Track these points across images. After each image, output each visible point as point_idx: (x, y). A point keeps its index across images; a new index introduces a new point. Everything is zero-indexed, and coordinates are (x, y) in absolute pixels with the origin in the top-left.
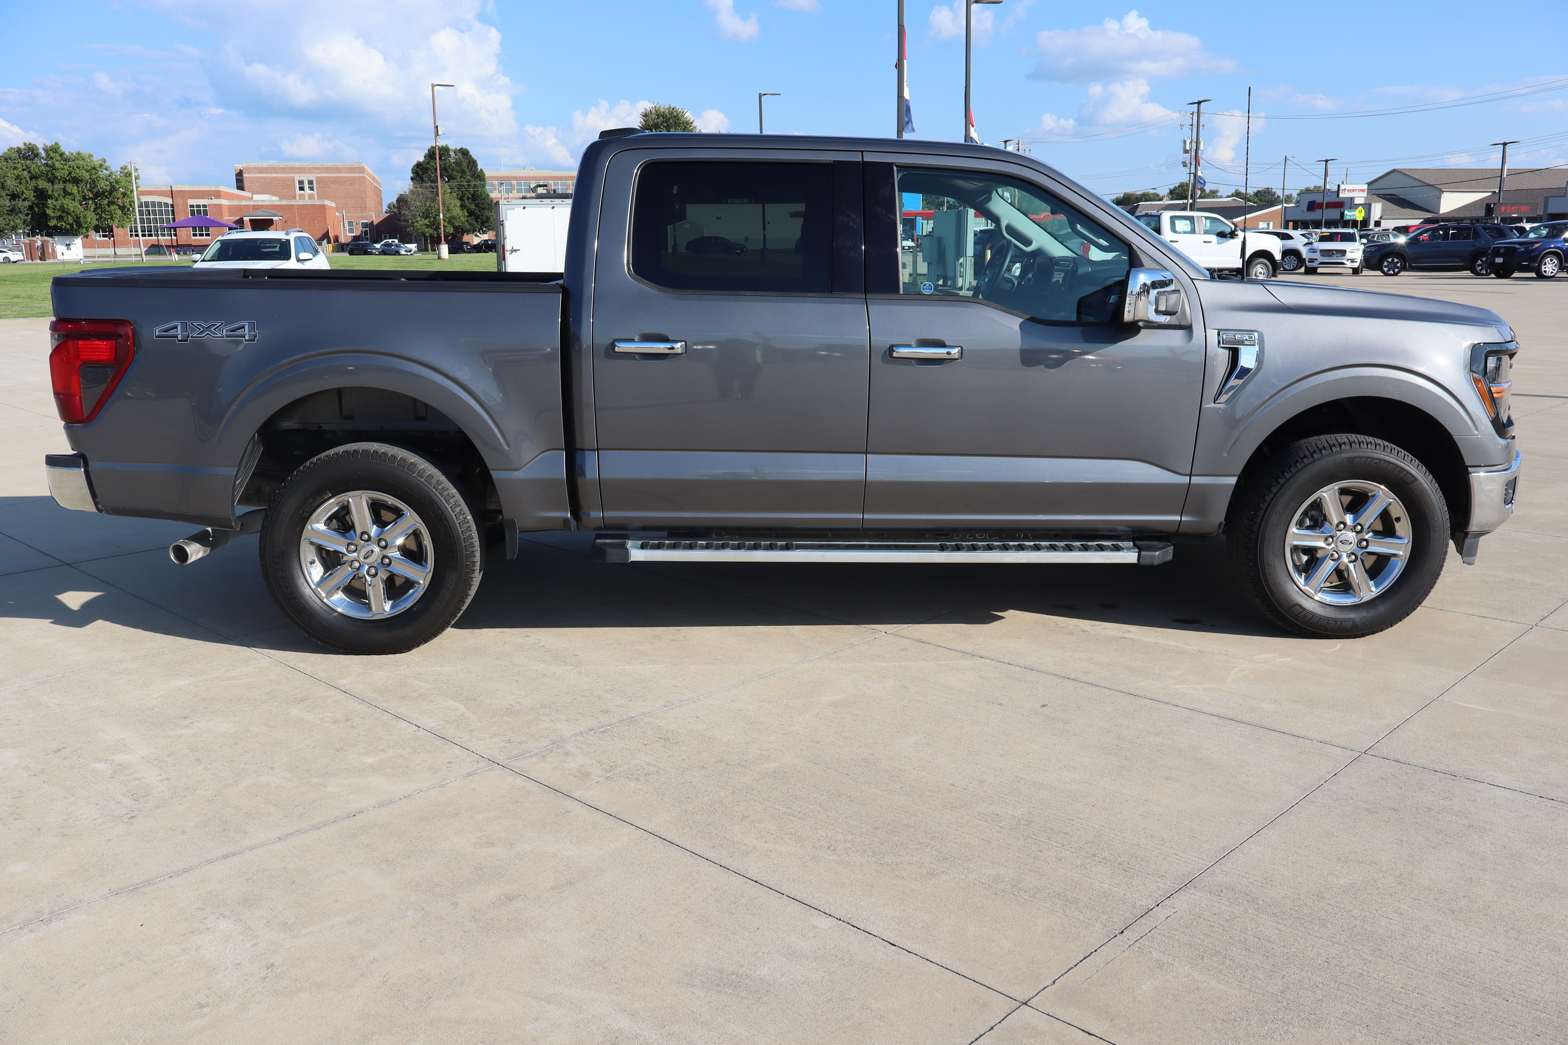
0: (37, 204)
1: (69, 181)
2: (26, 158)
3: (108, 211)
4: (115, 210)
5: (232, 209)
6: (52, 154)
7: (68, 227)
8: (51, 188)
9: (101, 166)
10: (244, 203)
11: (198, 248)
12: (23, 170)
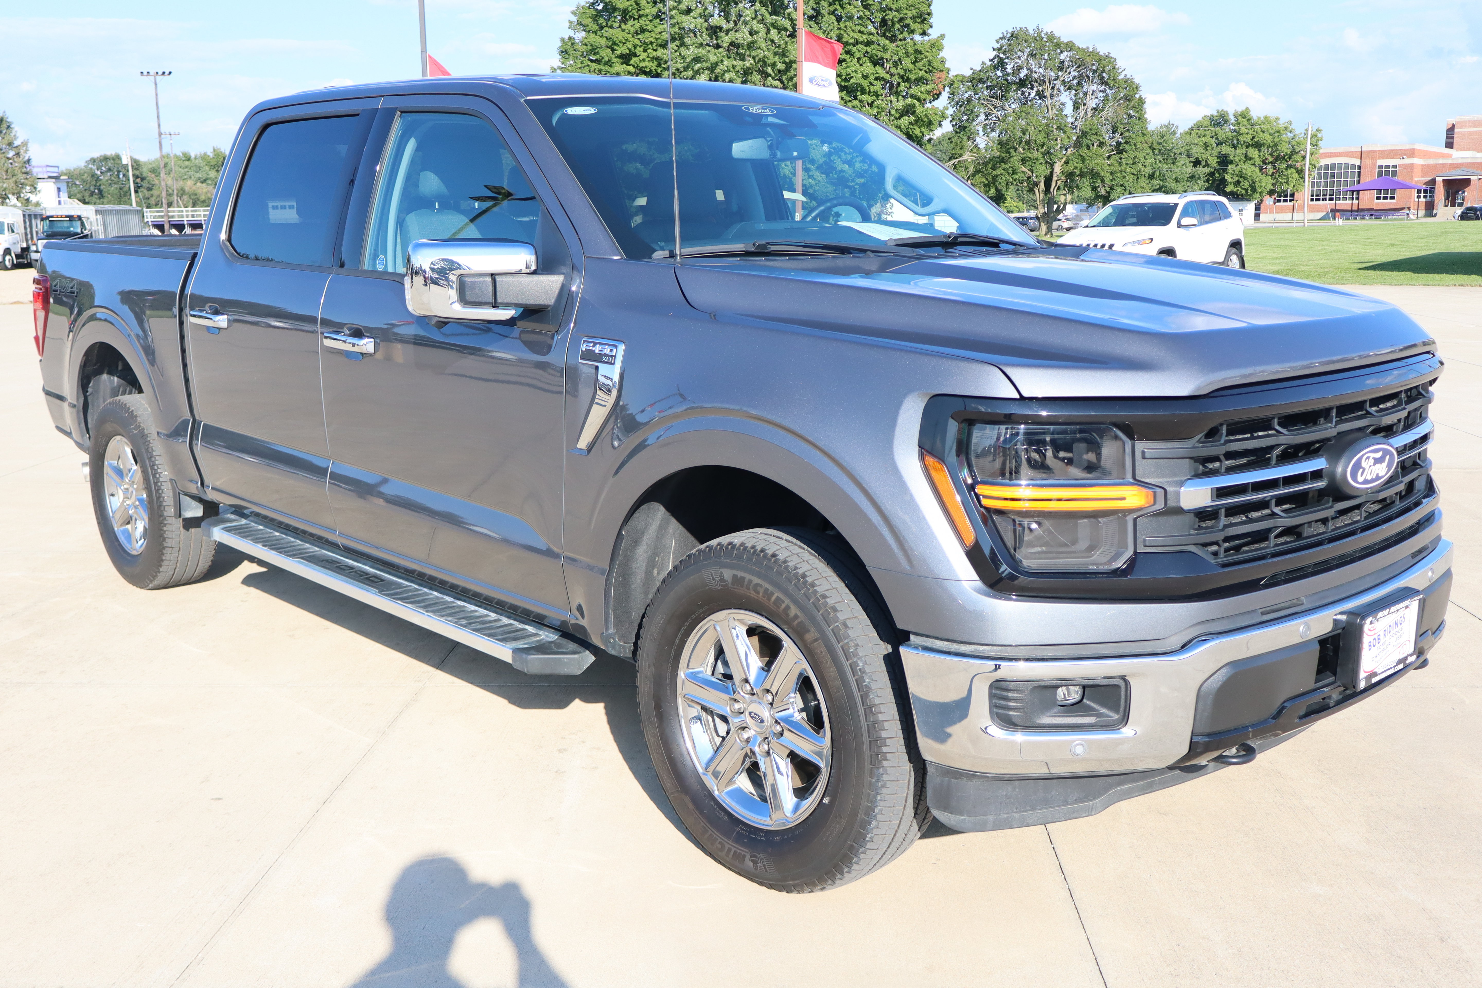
0: (1218, 171)
1: (1252, 145)
2: (1217, 124)
3: (1285, 175)
4: (1292, 174)
5: (1425, 168)
6: (1240, 119)
7: (1243, 192)
8: (1233, 153)
9: (1286, 128)
10: (1441, 161)
11: (1378, 213)
12: (1212, 137)
